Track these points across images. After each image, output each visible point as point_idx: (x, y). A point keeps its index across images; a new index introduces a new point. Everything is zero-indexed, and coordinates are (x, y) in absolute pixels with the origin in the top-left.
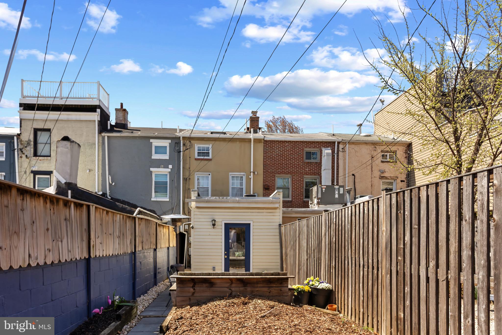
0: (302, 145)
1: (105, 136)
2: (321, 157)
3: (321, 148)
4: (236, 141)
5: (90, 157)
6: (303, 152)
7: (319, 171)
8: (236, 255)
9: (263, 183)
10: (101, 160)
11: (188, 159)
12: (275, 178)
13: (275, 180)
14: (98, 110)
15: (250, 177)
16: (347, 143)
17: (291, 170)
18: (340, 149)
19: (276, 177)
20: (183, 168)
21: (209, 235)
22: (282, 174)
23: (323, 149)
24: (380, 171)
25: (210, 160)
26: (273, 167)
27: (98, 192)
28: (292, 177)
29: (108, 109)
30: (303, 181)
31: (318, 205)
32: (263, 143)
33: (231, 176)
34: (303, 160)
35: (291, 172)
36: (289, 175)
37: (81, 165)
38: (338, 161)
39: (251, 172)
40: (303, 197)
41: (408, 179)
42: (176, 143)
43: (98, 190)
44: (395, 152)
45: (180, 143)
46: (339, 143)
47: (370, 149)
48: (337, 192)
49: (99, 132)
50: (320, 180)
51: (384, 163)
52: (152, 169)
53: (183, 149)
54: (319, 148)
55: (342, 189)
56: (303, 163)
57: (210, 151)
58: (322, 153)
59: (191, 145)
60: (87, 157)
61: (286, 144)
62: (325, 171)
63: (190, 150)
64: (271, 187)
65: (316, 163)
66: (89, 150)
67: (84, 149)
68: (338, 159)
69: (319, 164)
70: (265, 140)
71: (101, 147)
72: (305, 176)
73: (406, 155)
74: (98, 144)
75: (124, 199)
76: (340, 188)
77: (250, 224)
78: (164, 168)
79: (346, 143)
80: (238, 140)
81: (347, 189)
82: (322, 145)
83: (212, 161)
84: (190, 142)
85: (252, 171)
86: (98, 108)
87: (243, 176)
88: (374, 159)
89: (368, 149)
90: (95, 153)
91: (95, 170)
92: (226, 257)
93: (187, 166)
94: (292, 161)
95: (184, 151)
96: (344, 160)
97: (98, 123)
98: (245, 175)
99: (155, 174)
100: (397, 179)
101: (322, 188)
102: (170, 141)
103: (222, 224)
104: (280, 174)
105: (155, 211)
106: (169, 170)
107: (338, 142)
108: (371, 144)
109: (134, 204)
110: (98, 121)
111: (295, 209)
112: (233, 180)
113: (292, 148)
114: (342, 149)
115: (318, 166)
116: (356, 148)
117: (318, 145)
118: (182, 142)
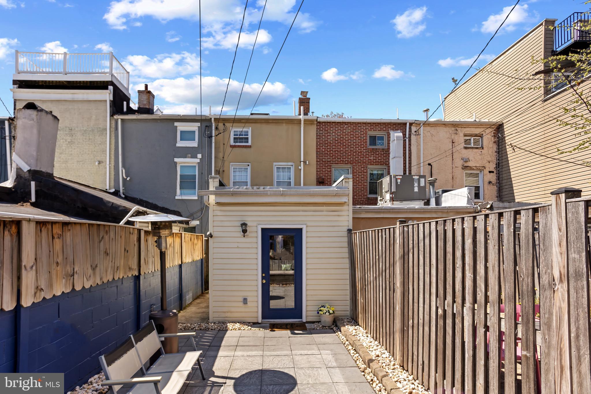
0: (364, 127)
1: (118, 119)
2: (389, 142)
3: (389, 131)
4: (283, 123)
5: (100, 146)
6: (367, 136)
7: (386, 160)
8: (283, 268)
9: (317, 175)
10: (114, 149)
11: (222, 145)
12: (331, 169)
13: (331, 172)
14: (111, 88)
15: (300, 168)
16: (422, 124)
17: (351, 159)
18: (413, 131)
19: (333, 167)
20: (215, 157)
21: (238, 247)
22: (340, 164)
23: (392, 133)
24: (462, 159)
25: (249, 147)
26: (329, 155)
27: (110, 189)
28: (353, 167)
29: (127, 89)
30: (367, 173)
31: (392, 202)
32: (316, 125)
33: (276, 167)
34: (367, 146)
35: (352, 160)
36: (349, 166)
37: (89, 156)
38: (410, 148)
39: (300, 162)
40: (367, 192)
41: (498, 169)
42: (206, 126)
43: (109, 187)
44: (481, 136)
45: (211, 126)
46: (411, 124)
47: (449, 132)
48: (416, 185)
49: (111, 114)
50: (388, 171)
51: (468, 150)
52: (176, 160)
53: (215, 134)
54: (386, 131)
55: (422, 180)
56: (366, 150)
57: (250, 137)
58: (390, 137)
59: (225, 129)
60: (96, 146)
61: (345, 126)
62: (395, 159)
63: (224, 135)
64: (327, 180)
65: (383, 149)
66: (99, 137)
67: (93, 136)
68: (410, 144)
69: (387, 152)
70: (318, 121)
71: (114, 133)
72: (369, 166)
73: (495, 139)
74: (110, 129)
75: (141, 198)
76: (421, 179)
77: (301, 230)
78: (192, 157)
79: (420, 124)
80: (284, 122)
81: (429, 181)
82: (389, 128)
83: (252, 149)
84: (224, 124)
85: (302, 160)
86: (110, 85)
87: (291, 167)
88: (454, 145)
89: (447, 132)
90: (106, 141)
91: (106, 162)
92: (264, 282)
93: (221, 155)
94: (352, 147)
95: (217, 136)
96: (418, 146)
97: (110, 104)
98: (294, 166)
99: (181, 166)
100: (484, 170)
101: (397, 179)
102: (199, 124)
103: (257, 229)
104: (338, 164)
105: (180, 212)
106: (198, 161)
107: (409, 123)
108: (451, 126)
109: (154, 203)
110: (110, 100)
111: (365, 207)
112: (278, 172)
113: (352, 131)
114: (416, 132)
115: (385, 153)
116: (433, 130)
117: (384, 127)
118: (214, 124)
